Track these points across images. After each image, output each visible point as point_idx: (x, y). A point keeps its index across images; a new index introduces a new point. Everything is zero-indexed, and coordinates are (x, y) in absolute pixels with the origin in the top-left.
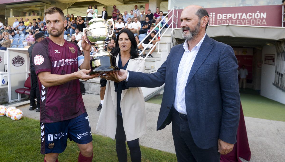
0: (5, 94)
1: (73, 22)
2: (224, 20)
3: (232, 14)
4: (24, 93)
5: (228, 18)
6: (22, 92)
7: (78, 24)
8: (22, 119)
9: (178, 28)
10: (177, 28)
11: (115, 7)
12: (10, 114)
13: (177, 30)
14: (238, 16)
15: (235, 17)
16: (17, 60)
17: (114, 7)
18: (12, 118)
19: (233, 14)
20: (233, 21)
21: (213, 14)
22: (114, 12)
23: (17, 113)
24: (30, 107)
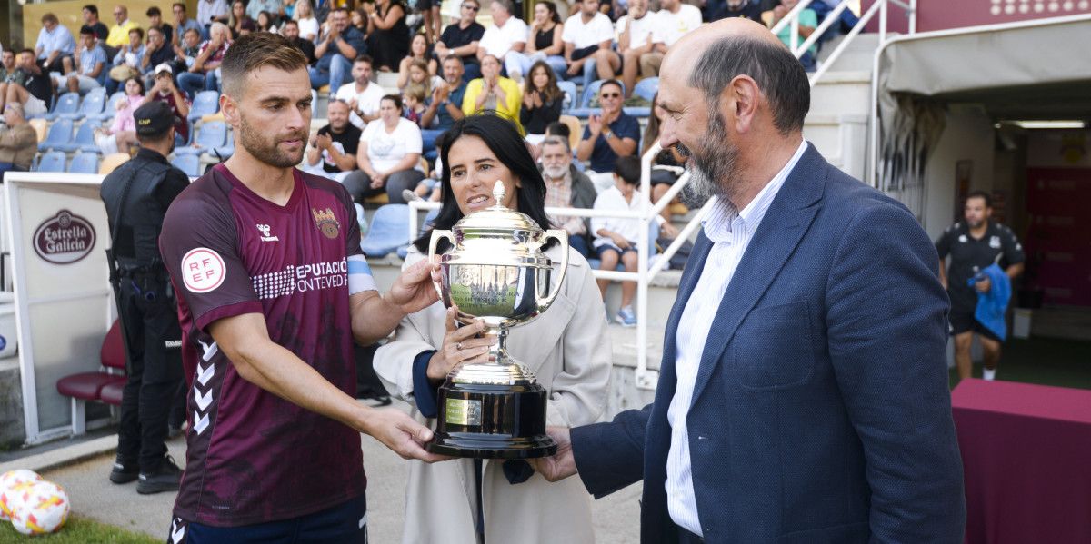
0: (6, 403)
1: (344, 22)
4: (98, 395)
6: (89, 389)
7: (375, 27)
8: (66, 526)
9: (918, 30)
10: (912, 34)
12: (8, 504)
13: (903, 49)
16: (58, 234)
18: (15, 523)
23: (40, 498)
24: (116, 470)
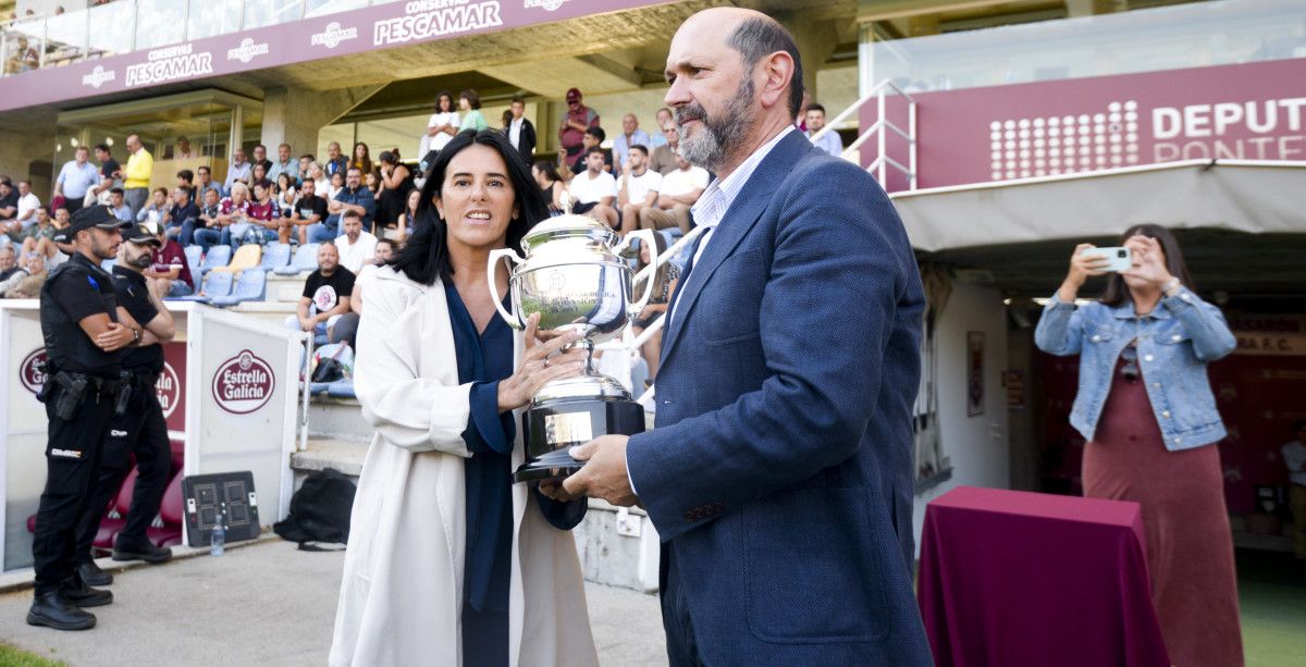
1: (357, 180)
2: (1195, 143)
3: (1243, 106)
5: (1220, 128)
11: (574, 96)
14: (1283, 113)
15: (1262, 120)
17: (571, 94)
19: (1251, 107)
20: (1255, 145)
21: (1123, 112)
22: (570, 123)
